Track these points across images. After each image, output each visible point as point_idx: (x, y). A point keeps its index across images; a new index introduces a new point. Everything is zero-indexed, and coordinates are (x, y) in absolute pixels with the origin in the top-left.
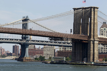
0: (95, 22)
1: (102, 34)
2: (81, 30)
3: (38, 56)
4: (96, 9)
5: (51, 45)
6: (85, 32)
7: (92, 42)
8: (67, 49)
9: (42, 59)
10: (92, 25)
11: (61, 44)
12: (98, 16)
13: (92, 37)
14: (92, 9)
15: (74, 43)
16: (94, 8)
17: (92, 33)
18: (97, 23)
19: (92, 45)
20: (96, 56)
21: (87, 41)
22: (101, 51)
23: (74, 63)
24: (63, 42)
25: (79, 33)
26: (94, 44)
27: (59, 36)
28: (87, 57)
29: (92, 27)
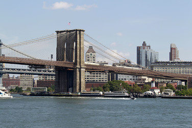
0: (81, 46)
1: (88, 60)
2: (65, 56)
3: (14, 87)
4: (82, 32)
5: (30, 74)
6: (70, 58)
7: (78, 70)
8: (48, 78)
9: (19, 90)
10: (78, 50)
11: (41, 73)
12: (84, 40)
13: (78, 64)
14: (78, 32)
15: (57, 71)
16: (80, 31)
17: (78, 60)
18: (83, 48)
19: (78, 73)
20: (83, 85)
21: (72, 68)
22: (87, 79)
23: (58, 94)
24: (44, 70)
25: (63, 60)
26: (80, 71)
27: (40, 63)
28: (72, 87)
29: (78, 53)
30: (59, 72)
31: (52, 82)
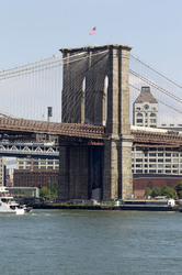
0: (123, 87)
1: (141, 121)
2: (83, 111)
4: (124, 52)
6: (94, 115)
7: (114, 144)
8: (40, 166)
10: (115, 97)
11: (23, 151)
12: (130, 71)
13: (115, 130)
14: (115, 51)
15: (64, 149)
16: (120, 48)
17: (115, 120)
18: (128, 90)
19: (115, 152)
20: (127, 183)
21: (100, 140)
23: (65, 204)
24: (31, 144)
25: (78, 120)
26: (119, 149)
27: (22, 128)
28: (101, 186)
29: (115, 102)
30: (68, 151)
31: (50, 173)
